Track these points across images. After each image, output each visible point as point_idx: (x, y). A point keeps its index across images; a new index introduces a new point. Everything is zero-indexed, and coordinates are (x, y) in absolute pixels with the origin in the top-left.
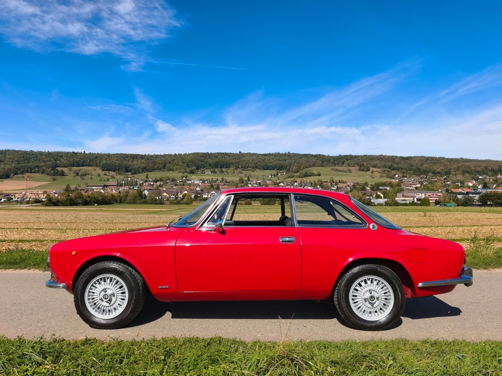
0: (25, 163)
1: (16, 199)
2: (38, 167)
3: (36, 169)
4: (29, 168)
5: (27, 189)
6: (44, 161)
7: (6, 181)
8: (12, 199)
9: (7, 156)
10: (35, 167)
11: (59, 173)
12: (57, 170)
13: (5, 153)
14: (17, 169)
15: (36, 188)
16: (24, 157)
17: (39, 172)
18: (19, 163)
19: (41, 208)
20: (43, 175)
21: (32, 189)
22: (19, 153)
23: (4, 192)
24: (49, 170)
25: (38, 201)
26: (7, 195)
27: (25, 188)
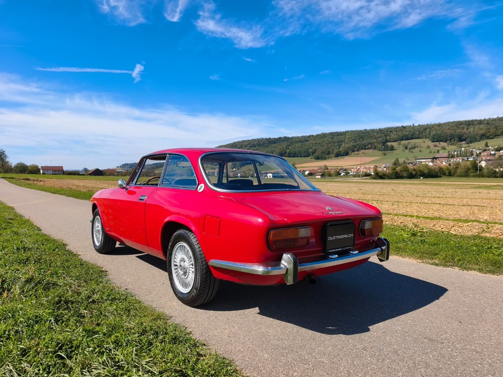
0: (360, 141)
1: (352, 173)
2: (370, 143)
3: (369, 146)
4: (364, 145)
5: (361, 164)
6: (375, 138)
7: (346, 158)
8: (349, 173)
9: (347, 137)
10: (368, 144)
11: (389, 148)
12: (387, 145)
13: (345, 134)
14: (354, 147)
15: (369, 163)
16: (359, 135)
17: (371, 148)
18: (355, 142)
19: (370, 181)
20: (375, 151)
21: (365, 164)
22: (356, 133)
23: (344, 167)
24: (380, 146)
25: (367, 175)
26: (345, 170)
27: (359, 163)
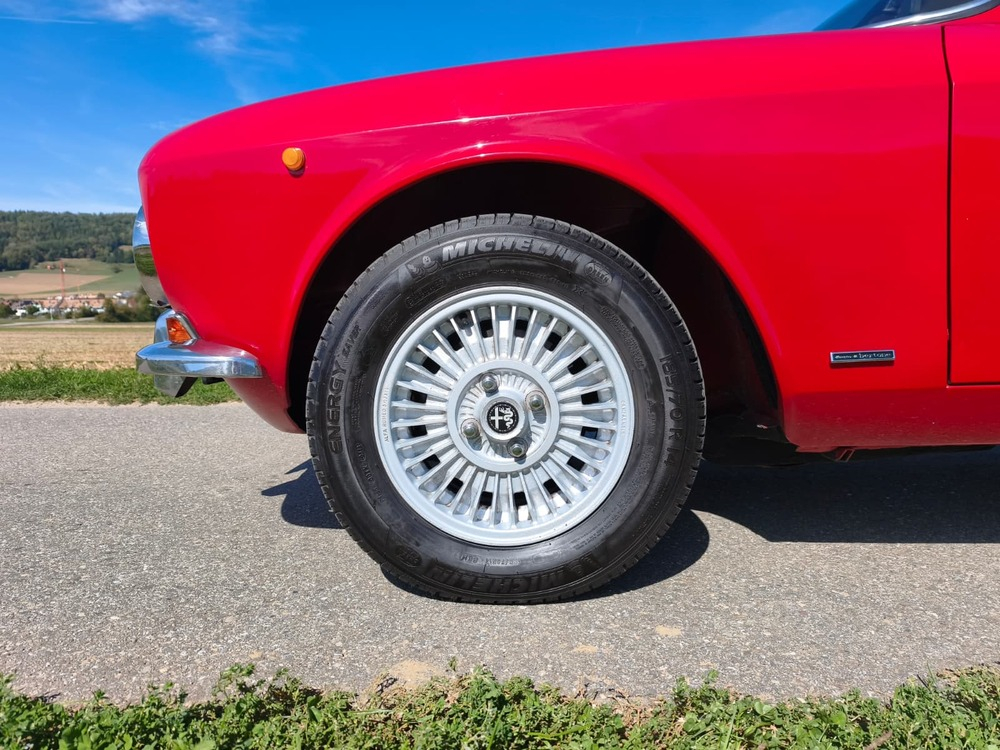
0: (56, 238)
1: (46, 310)
2: (82, 245)
3: (81, 250)
4: (67, 247)
5: (65, 291)
6: (93, 234)
7: (23, 275)
8: (38, 310)
9: (21, 225)
10: (77, 245)
11: (126, 257)
12: (122, 251)
13: (15, 219)
14: (42, 250)
15: (84, 288)
16: (52, 225)
17: (85, 256)
18: (44, 239)
19: (96, 326)
20: (94, 261)
21: (74, 289)
22: (44, 218)
23: (20, 297)
24: (106, 251)
25: (87, 313)
26: (27, 303)
27: (59, 288)
